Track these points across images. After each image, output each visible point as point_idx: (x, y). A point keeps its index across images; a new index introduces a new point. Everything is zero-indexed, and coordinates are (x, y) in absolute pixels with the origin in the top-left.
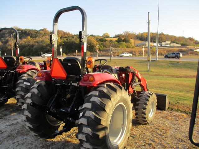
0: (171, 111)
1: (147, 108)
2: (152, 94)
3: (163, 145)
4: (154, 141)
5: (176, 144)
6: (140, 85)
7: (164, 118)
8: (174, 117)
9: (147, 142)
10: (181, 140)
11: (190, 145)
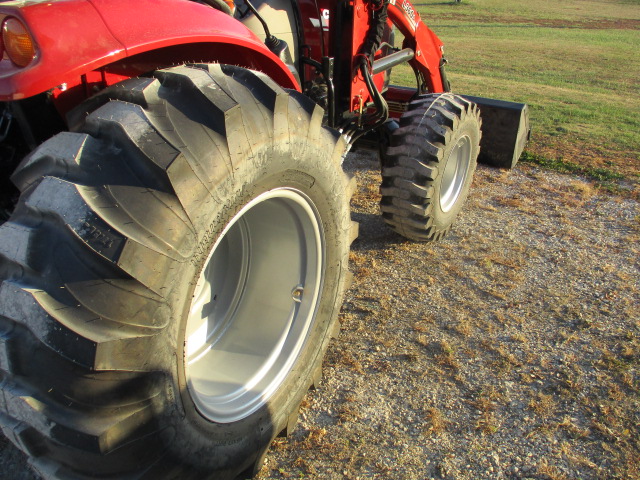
0: (531, 171)
1: (433, 176)
2: (462, 107)
3: (491, 352)
4: (452, 332)
5: (550, 341)
6: (414, 63)
7: (503, 206)
8: (543, 200)
9: (422, 338)
10: (570, 319)
11: (611, 347)
